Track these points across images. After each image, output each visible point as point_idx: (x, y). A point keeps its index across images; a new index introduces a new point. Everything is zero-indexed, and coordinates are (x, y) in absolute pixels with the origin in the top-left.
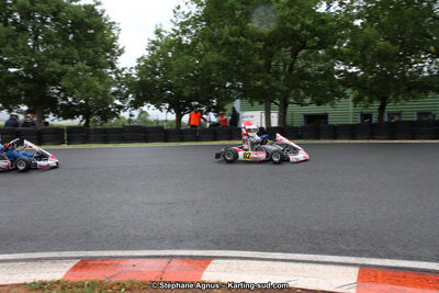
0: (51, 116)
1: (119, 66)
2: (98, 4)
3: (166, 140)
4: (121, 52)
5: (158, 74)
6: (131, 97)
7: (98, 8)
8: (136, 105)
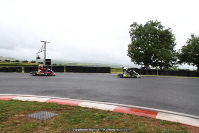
0: (150, 66)
1: (174, 49)
2: (170, 29)
3: (188, 76)
4: (175, 44)
5: (190, 52)
6: (178, 60)
7: (169, 30)
8: (180, 63)
